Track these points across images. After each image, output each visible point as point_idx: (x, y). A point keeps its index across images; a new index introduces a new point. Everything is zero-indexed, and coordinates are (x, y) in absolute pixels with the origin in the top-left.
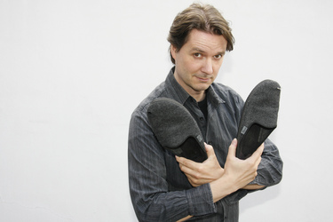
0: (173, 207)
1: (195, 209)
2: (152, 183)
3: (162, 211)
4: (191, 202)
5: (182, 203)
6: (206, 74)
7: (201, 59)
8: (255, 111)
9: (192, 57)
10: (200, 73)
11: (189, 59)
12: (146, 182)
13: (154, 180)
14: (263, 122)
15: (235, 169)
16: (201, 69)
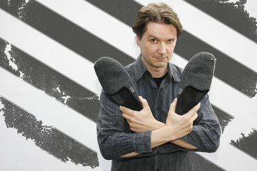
0: (120, 143)
1: (137, 147)
2: (111, 123)
3: (113, 144)
4: (134, 142)
5: (128, 140)
6: (162, 55)
7: (157, 43)
8: (190, 77)
9: (150, 43)
10: (157, 54)
11: (148, 44)
12: (106, 123)
13: (112, 122)
14: (196, 86)
15: (174, 122)
16: (157, 51)
